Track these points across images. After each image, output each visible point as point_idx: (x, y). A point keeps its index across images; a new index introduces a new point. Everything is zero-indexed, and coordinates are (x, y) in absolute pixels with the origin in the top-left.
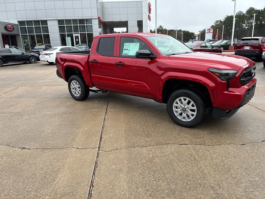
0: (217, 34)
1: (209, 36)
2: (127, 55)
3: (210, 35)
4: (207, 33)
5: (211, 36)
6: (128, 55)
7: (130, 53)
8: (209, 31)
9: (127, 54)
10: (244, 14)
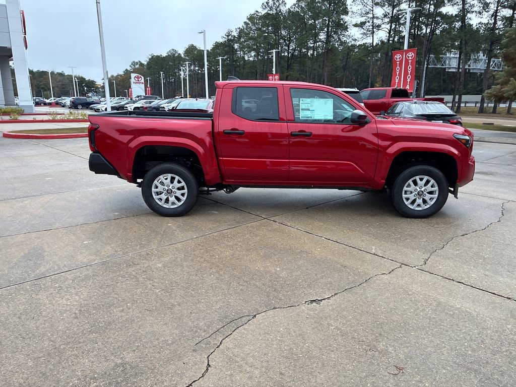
0: (149, 85)
1: (138, 88)
2: (310, 119)
3: (141, 88)
4: (135, 83)
5: (143, 90)
6: (313, 118)
7: (315, 116)
8: (138, 80)
9: (311, 117)
10: (179, 54)
